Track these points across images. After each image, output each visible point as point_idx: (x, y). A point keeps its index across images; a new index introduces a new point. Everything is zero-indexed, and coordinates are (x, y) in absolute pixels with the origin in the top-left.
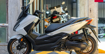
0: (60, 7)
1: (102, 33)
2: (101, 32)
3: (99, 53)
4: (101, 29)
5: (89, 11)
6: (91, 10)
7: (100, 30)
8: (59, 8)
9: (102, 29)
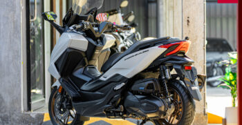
0: (116, 13)
1: (216, 75)
2: (215, 73)
3: (209, 123)
4: (216, 65)
5: (185, 23)
6: (188, 21)
7: (214, 67)
8: (115, 15)
9: (218, 66)
